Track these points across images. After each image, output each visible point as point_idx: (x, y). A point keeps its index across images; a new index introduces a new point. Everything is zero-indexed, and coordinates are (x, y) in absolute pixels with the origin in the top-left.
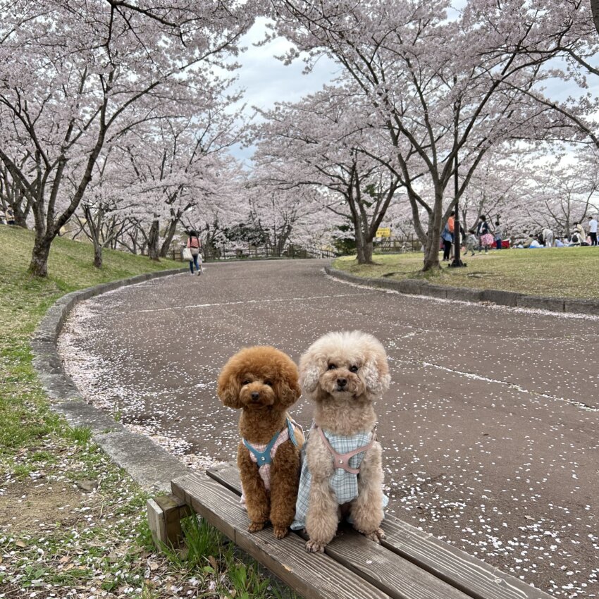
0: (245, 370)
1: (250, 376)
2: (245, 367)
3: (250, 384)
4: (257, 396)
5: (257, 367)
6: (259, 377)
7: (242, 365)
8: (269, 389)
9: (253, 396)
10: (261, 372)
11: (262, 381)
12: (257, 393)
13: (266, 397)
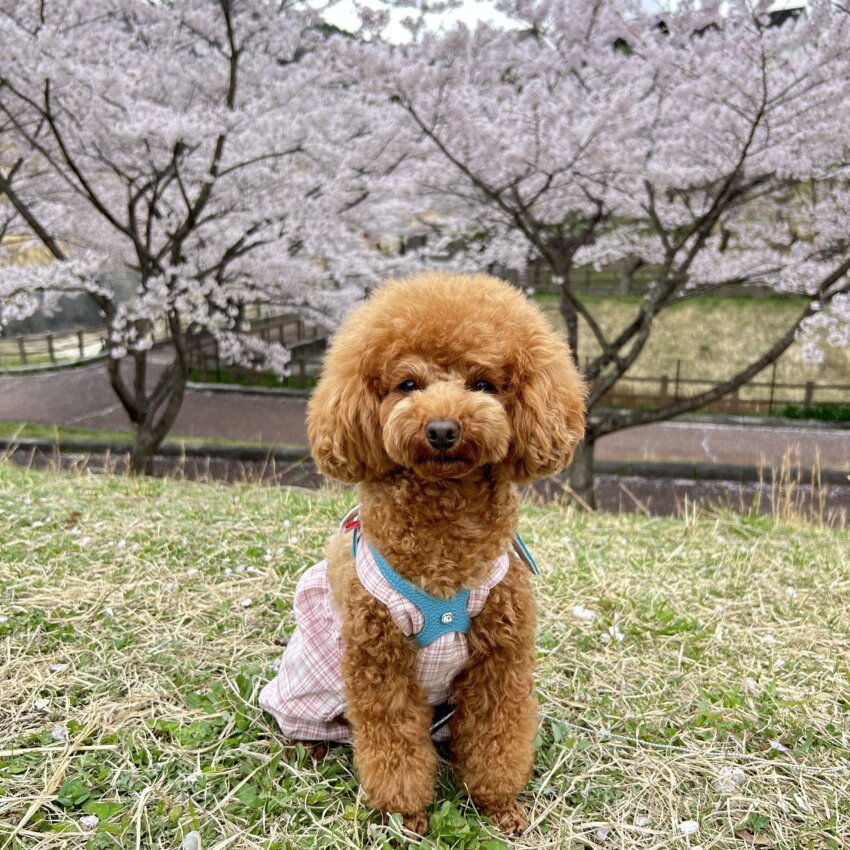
0: (392, 349)
1: (418, 366)
2: (390, 338)
3: (417, 394)
4: (449, 433)
5: (436, 331)
6: (446, 367)
7: (379, 331)
8: (490, 406)
9: (433, 433)
10: (457, 347)
11: (462, 381)
12: (446, 425)
13: (480, 435)
